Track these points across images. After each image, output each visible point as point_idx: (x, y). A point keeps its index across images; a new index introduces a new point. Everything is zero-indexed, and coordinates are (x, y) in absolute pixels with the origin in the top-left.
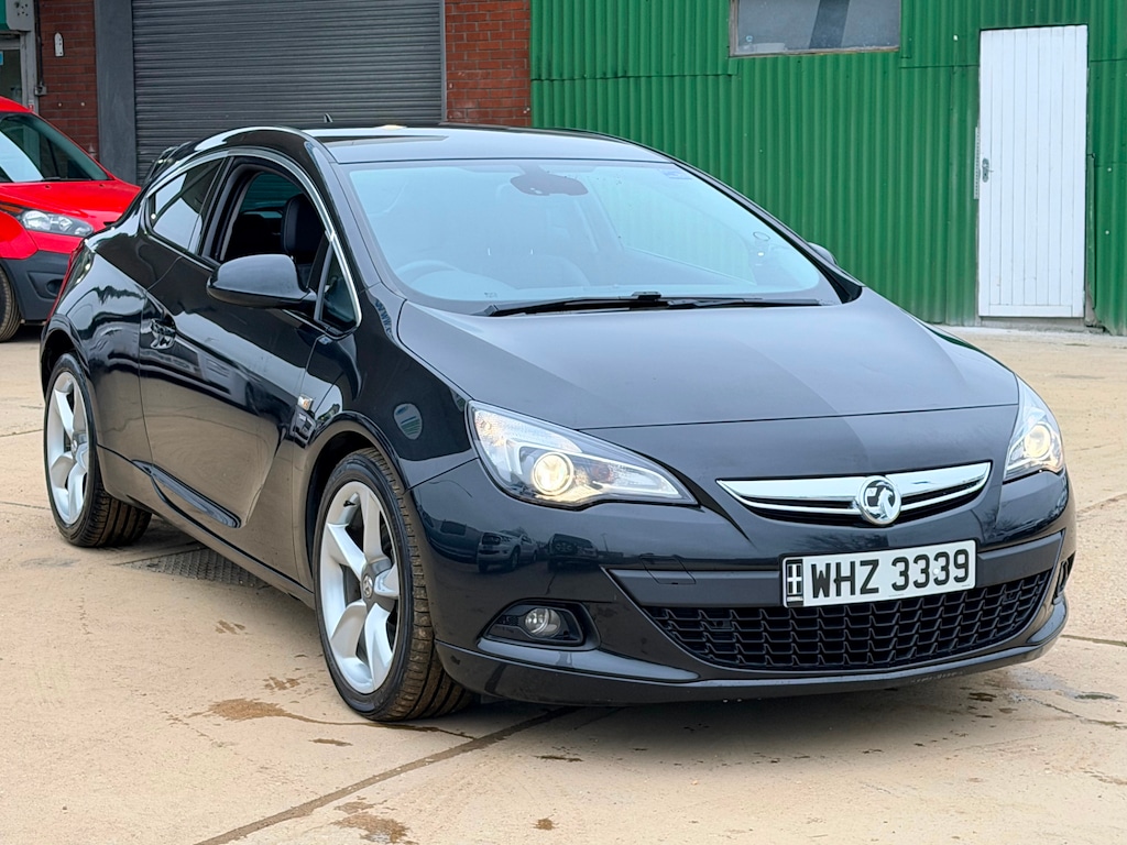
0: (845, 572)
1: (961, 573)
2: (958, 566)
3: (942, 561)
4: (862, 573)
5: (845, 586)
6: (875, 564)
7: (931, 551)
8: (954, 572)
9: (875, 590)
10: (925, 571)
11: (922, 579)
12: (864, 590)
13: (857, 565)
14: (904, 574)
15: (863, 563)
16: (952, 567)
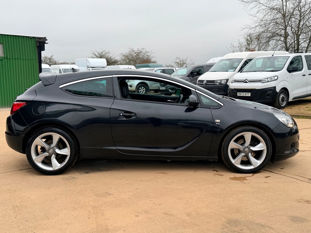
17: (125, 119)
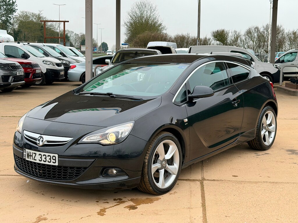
0: (31, 154)
1: (54, 161)
2: (53, 159)
3: (49, 157)
4: (34, 155)
5: (31, 157)
6: (36, 154)
7: (47, 154)
8: (52, 161)
9: (36, 160)
10: (45, 158)
11: (45, 160)
12: (34, 160)
13: (33, 153)
14: (41, 158)
15: (34, 153)
16: (52, 159)
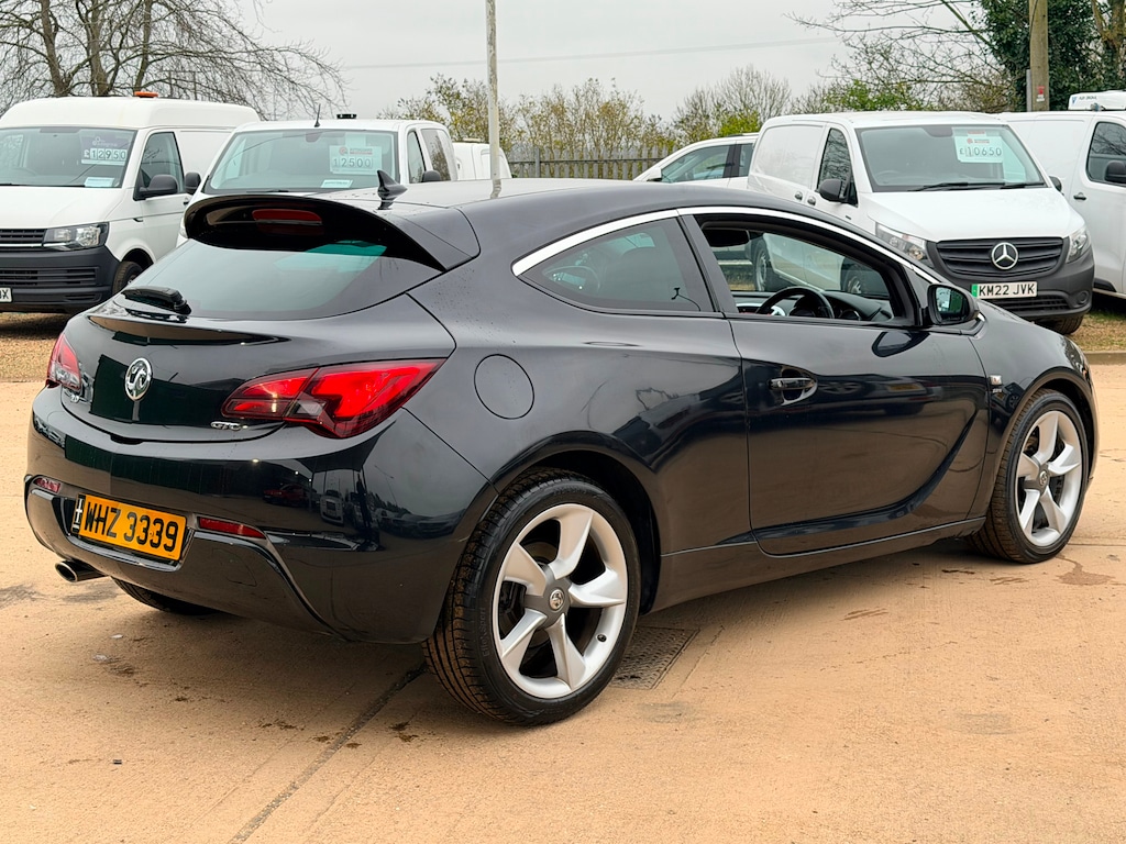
17: (786, 402)
